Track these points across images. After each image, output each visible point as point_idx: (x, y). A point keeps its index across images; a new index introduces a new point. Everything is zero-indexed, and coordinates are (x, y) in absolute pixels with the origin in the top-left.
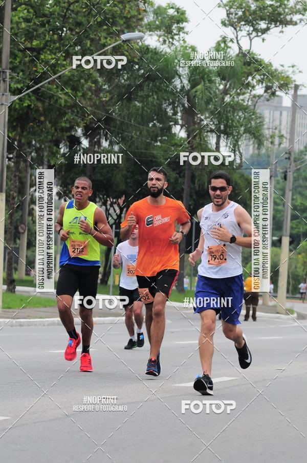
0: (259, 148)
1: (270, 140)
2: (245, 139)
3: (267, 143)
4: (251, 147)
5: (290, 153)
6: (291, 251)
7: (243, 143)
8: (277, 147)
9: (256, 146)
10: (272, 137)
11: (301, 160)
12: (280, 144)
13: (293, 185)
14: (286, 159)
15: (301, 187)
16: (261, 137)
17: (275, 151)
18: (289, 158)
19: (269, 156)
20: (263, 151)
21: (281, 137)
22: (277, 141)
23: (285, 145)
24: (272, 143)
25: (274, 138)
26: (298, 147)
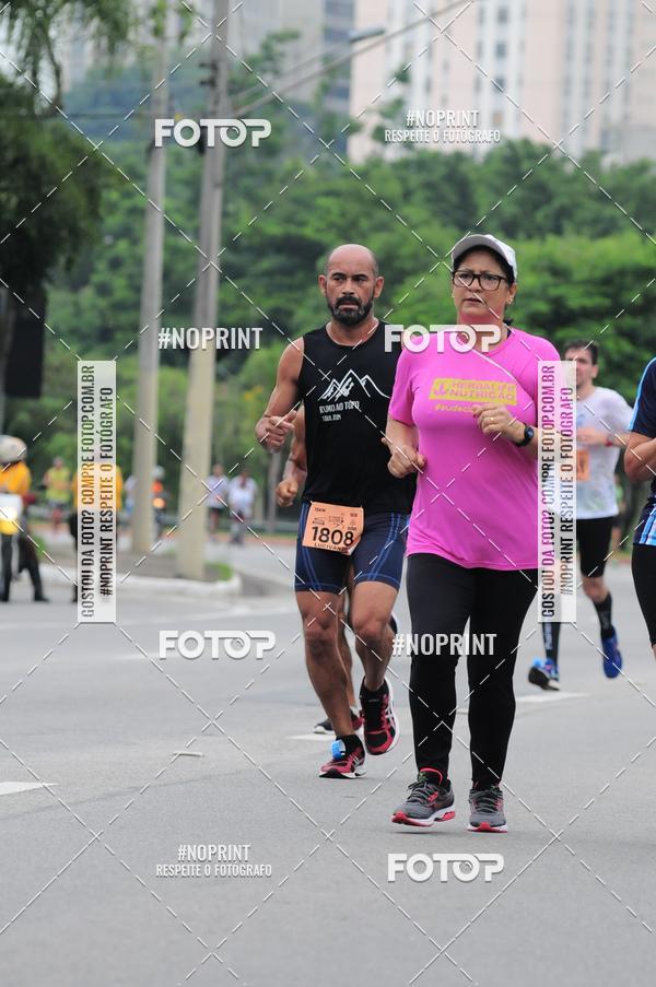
0: (112, 49)
1: (151, 23)
2: (70, 20)
3: (140, 35)
4: (89, 46)
5: (214, 67)
6: (220, 378)
7: (64, 32)
8: (172, 44)
9: (104, 42)
10: (156, 12)
11: (251, 85)
12: (183, 35)
13: (227, 166)
14: (203, 83)
15: (251, 173)
16: (119, 15)
17: (167, 59)
18: (212, 83)
19: (146, 77)
20: (129, 60)
21: (186, 12)
22: (172, 25)
23: (200, 38)
24: (158, 32)
25: (164, 16)
26: (241, 46)
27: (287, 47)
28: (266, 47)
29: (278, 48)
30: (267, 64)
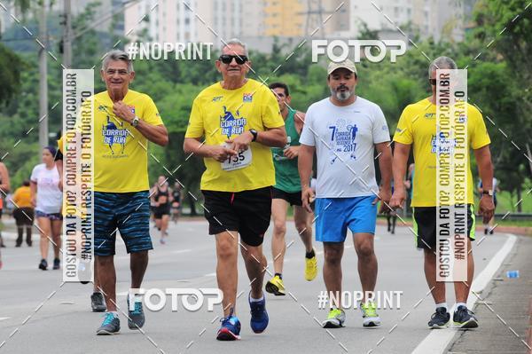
4: (12, 11)
5: (65, 16)
8: (47, 8)
9: (19, 7)
14: (61, 24)
17: (45, 15)
18: (65, 23)
19: (37, 22)
20: (30, 15)
23: (58, 7)
26: (77, 9)
27: (97, 9)
28: (88, 9)
29: (93, 9)
30: (89, 17)
